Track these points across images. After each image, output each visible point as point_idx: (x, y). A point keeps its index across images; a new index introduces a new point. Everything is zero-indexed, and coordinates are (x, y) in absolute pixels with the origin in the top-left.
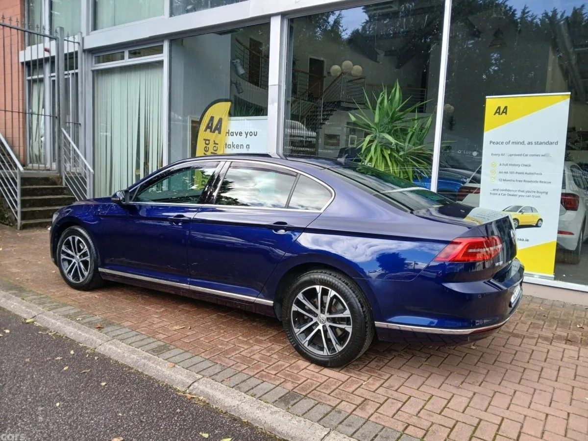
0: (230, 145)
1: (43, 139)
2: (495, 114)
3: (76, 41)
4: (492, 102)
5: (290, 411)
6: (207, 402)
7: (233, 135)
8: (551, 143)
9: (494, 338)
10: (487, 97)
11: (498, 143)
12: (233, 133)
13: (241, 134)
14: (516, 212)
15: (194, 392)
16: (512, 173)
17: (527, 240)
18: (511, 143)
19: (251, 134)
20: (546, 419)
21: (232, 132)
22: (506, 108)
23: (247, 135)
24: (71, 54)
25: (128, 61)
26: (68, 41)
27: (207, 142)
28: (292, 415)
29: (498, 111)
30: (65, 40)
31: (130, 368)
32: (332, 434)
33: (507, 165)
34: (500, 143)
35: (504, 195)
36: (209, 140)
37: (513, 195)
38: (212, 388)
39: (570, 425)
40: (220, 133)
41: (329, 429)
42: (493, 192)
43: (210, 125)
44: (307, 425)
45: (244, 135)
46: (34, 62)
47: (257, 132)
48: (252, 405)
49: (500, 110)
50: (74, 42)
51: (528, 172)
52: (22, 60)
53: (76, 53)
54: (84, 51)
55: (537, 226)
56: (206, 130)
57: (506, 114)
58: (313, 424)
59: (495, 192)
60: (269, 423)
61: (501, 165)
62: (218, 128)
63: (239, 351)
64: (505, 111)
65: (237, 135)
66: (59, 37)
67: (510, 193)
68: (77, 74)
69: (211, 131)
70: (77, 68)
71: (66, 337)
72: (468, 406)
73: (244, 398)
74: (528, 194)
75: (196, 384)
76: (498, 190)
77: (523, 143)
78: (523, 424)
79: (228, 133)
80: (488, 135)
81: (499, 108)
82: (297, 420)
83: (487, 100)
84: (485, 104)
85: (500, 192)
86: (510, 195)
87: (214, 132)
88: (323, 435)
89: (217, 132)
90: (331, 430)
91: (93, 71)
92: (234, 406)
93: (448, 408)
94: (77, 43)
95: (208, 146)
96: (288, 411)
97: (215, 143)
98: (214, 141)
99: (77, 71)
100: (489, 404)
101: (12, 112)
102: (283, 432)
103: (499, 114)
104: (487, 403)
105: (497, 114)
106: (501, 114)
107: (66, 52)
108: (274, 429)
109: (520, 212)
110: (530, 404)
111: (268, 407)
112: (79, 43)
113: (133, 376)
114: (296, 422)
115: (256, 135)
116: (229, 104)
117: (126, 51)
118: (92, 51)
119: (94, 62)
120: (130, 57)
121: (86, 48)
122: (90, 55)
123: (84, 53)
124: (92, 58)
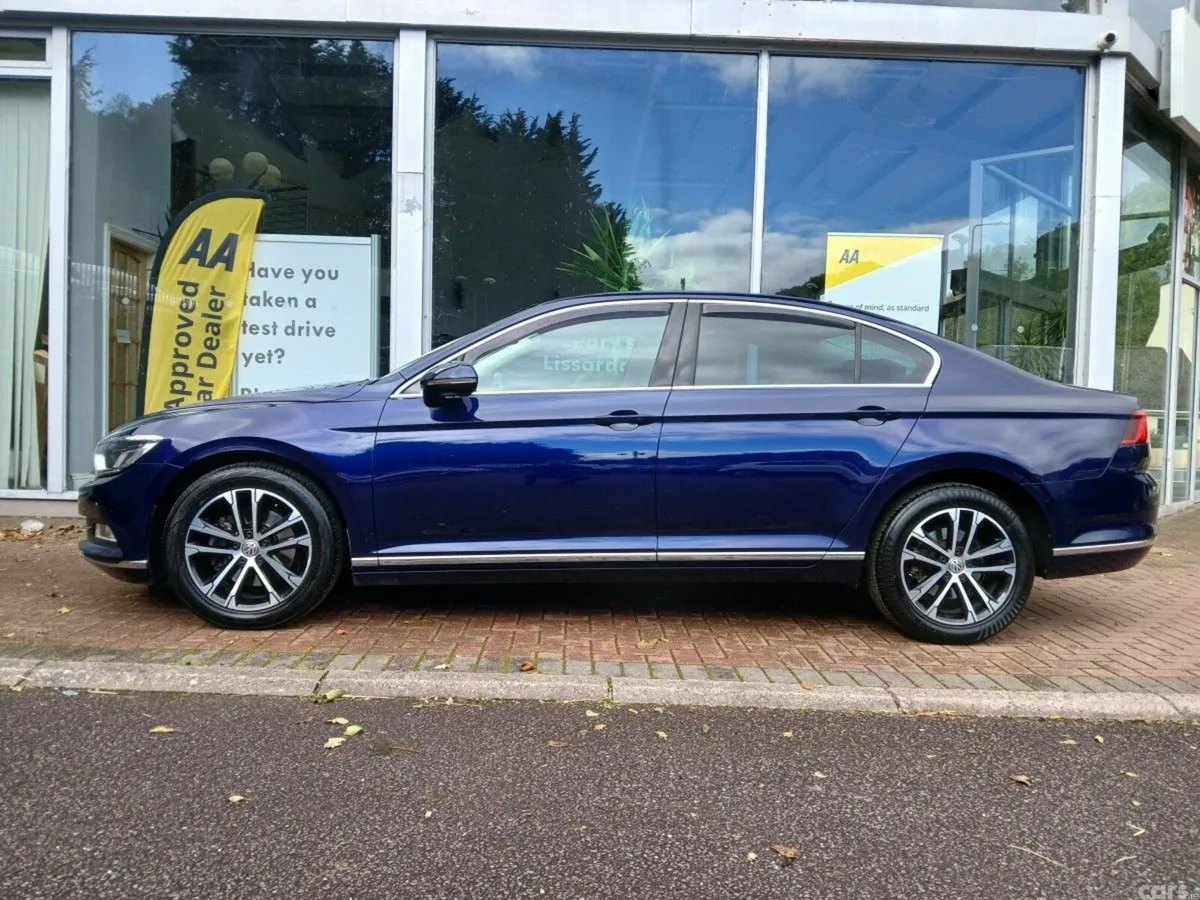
0: (258, 298)
2: (840, 262)
4: (836, 243)
7: (266, 275)
8: (920, 309)
10: (829, 233)
12: (266, 270)
13: (289, 273)
19: (320, 274)
21: (261, 269)
22: (857, 251)
23: (307, 276)
27: (190, 289)
29: (845, 259)
36: (195, 285)
40: (229, 268)
43: (199, 249)
45: (299, 277)
47: (337, 272)
49: (847, 256)
56: (184, 261)
57: (857, 263)
62: (226, 256)
64: (855, 257)
65: (276, 275)
69: (202, 264)
77: (880, 308)
79: (252, 269)
81: (847, 251)
83: (829, 239)
84: (826, 245)
87: (211, 266)
89: (220, 266)
95: (191, 299)
97: (214, 292)
98: (213, 288)
103: (847, 262)
105: (844, 262)
106: (851, 262)
115: (335, 278)
116: (259, 203)
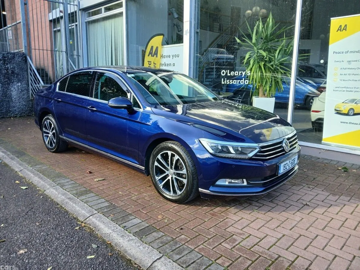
0: (163, 64)
1: (62, 66)
2: (337, 31)
3: (75, 4)
4: (335, 22)
5: (142, 240)
6: (93, 230)
7: (165, 58)
9: (317, 195)
10: (331, 18)
11: (339, 53)
13: (169, 56)
14: (352, 103)
15: (88, 222)
16: (349, 74)
18: (349, 52)
19: (176, 56)
20: (333, 259)
21: (164, 56)
22: (346, 26)
23: (173, 57)
24: (72, 13)
25: (104, 14)
26: (70, 4)
27: (150, 63)
28: (142, 243)
29: (340, 29)
30: (68, 4)
31: (58, 204)
32: (163, 259)
33: (346, 69)
34: (341, 53)
35: (344, 91)
36: (151, 62)
37: (350, 91)
38: (99, 221)
39: (351, 265)
40: (157, 57)
41: (162, 255)
42: (335, 89)
43: (151, 52)
44: (149, 250)
45: (171, 57)
47: (179, 55)
48: (119, 234)
49: (341, 28)
50: (74, 5)
52: (51, 18)
53: (76, 12)
54: (80, 10)
56: (149, 56)
57: (346, 30)
58: (153, 250)
59: (337, 89)
60: (125, 247)
61: (341, 69)
62: (156, 54)
63: (131, 197)
64: (345, 28)
65: (167, 57)
66: (64, 2)
67: (348, 89)
68: (76, 25)
69: (152, 56)
70: (76, 22)
71: (32, 183)
72: (274, 245)
73: (117, 228)
75: (91, 217)
76: (339, 87)
77: (358, 52)
78: (312, 262)
79: (162, 56)
80: (332, 48)
81: (341, 26)
82: (144, 246)
83: (332, 21)
84: (330, 24)
85: (341, 89)
86: (348, 91)
87: (153, 56)
88: (156, 259)
89: (155, 56)
90: (163, 255)
91: (86, 22)
92: (108, 234)
93: (258, 245)
94: (76, 5)
95: (150, 66)
96: (140, 240)
97: (154, 64)
98: (154, 62)
99: (76, 23)
100: (292, 244)
101: (39, 50)
102: (131, 254)
103: (341, 31)
104: (290, 244)
105: (339, 31)
106: (342, 31)
107: (69, 12)
108: (126, 252)
109: (356, 103)
110: (326, 246)
111: (128, 236)
112: (77, 5)
113: (57, 209)
114: (142, 248)
115: (179, 57)
116: (162, 37)
117: (103, 8)
118: (85, 10)
119: (86, 17)
120: (105, 12)
121: (81, 8)
122: (84, 12)
123: (80, 11)
124: (85, 14)
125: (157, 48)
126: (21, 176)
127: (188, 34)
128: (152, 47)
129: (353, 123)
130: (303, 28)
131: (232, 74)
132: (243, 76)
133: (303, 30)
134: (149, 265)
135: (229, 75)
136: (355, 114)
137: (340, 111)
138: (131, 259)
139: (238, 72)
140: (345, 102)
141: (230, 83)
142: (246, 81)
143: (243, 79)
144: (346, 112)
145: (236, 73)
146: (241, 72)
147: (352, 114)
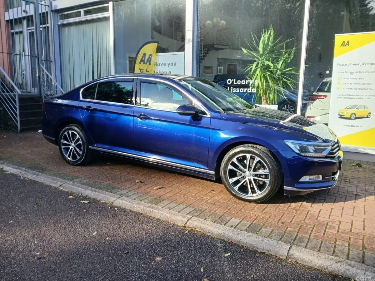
0: (158, 72)
1: (24, 73)
2: (341, 46)
3: (46, 4)
4: (339, 38)
6: (202, 232)
7: (159, 66)
9: (357, 186)
10: (336, 35)
11: (343, 65)
12: (159, 64)
13: (165, 64)
14: (354, 109)
15: (191, 226)
16: (351, 84)
17: (361, 127)
18: (351, 64)
19: (172, 64)
22: (348, 42)
23: (169, 65)
24: (44, 14)
25: (83, 18)
26: (41, 4)
27: (142, 71)
28: (262, 237)
29: (343, 44)
30: (39, 4)
31: (142, 214)
32: (294, 247)
33: (348, 79)
34: (344, 65)
35: (346, 98)
36: (143, 70)
37: (352, 98)
38: (202, 224)
40: (150, 64)
41: (290, 244)
42: (339, 97)
43: (143, 59)
44: (275, 242)
45: (167, 65)
46: (16, 20)
47: (176, 63)
48: (233, 232)
49: (344, 44)
50: (45, 5)
51: (362, 83)
52: (7, 18)
53: (47, 12)
54: (52, 11)
55: (367, 117)
56: (140, 63)
57: (348, 46)
58: (278, 242)
59: (340, 96)
60: (249, 243)
61: (344, 79)
62: (149, 61)
63: (206, 200)
65: (162, 65)
66: (35, 2)
67: (350, 97)
68: (48, 27)
69: (144, 63)
70: (48, 23)
71: (89, 197)
72: (365, 226)
73: (225, 228)
74: (362, 97)
76: (342, 95)
77: (359, 64)
79: (156, 64)
80: (337, 60)
81: (344, 42)
82: (267, 240)
83: (336, 37)
84: (335, 40)
85: (344, 97)
87: (146, 64)
88: (288, 248)
89: (148, 63)
91: (59, 25)
92: (222, 234)
93: (354, 228)
94: (47, 6)
96: (258, 235)
98: (147, 70)
99: (48, 25)
102: (261, 247)
103: (344, 46)
106: (345, 46)
107: (40, 12)
108: (254, 247)
109: (357, 108)
111: (244, 233)
115: (176, 65)
116: (156, 44)
117: (82, 11)
118: (57, 11)
119: (59, 19)
120: (85, 15)
121: (53, 9)
122: (56, 14)
123: (52, 13)
124: (57, 16)
125: (151, 55)
126: (67, 191)
127: (191, 43)
128: (145, 54)
129: (355, 126)
130: (310, 42)
131: (239, 83)
132: (250, 85)
133: (310, 43)
134: (286, 254)
135: (235, 83)
136: (356, 118)
137: (343, 115)
138: (264, 252)
139: (245, 81)
140: (348, 108)
141: (237, 91)
142: (253, 89)
143: (251, 87)
144: (349, 117)
145: (243, 82)
146: (248, 81)
147: (354, 118)
